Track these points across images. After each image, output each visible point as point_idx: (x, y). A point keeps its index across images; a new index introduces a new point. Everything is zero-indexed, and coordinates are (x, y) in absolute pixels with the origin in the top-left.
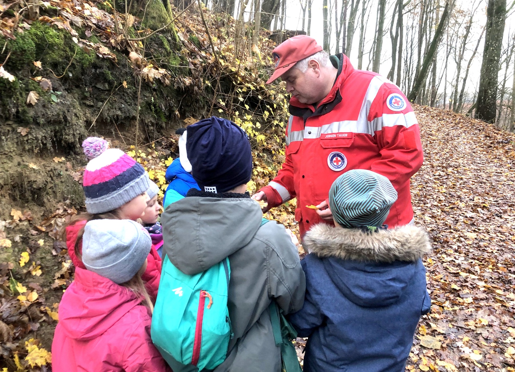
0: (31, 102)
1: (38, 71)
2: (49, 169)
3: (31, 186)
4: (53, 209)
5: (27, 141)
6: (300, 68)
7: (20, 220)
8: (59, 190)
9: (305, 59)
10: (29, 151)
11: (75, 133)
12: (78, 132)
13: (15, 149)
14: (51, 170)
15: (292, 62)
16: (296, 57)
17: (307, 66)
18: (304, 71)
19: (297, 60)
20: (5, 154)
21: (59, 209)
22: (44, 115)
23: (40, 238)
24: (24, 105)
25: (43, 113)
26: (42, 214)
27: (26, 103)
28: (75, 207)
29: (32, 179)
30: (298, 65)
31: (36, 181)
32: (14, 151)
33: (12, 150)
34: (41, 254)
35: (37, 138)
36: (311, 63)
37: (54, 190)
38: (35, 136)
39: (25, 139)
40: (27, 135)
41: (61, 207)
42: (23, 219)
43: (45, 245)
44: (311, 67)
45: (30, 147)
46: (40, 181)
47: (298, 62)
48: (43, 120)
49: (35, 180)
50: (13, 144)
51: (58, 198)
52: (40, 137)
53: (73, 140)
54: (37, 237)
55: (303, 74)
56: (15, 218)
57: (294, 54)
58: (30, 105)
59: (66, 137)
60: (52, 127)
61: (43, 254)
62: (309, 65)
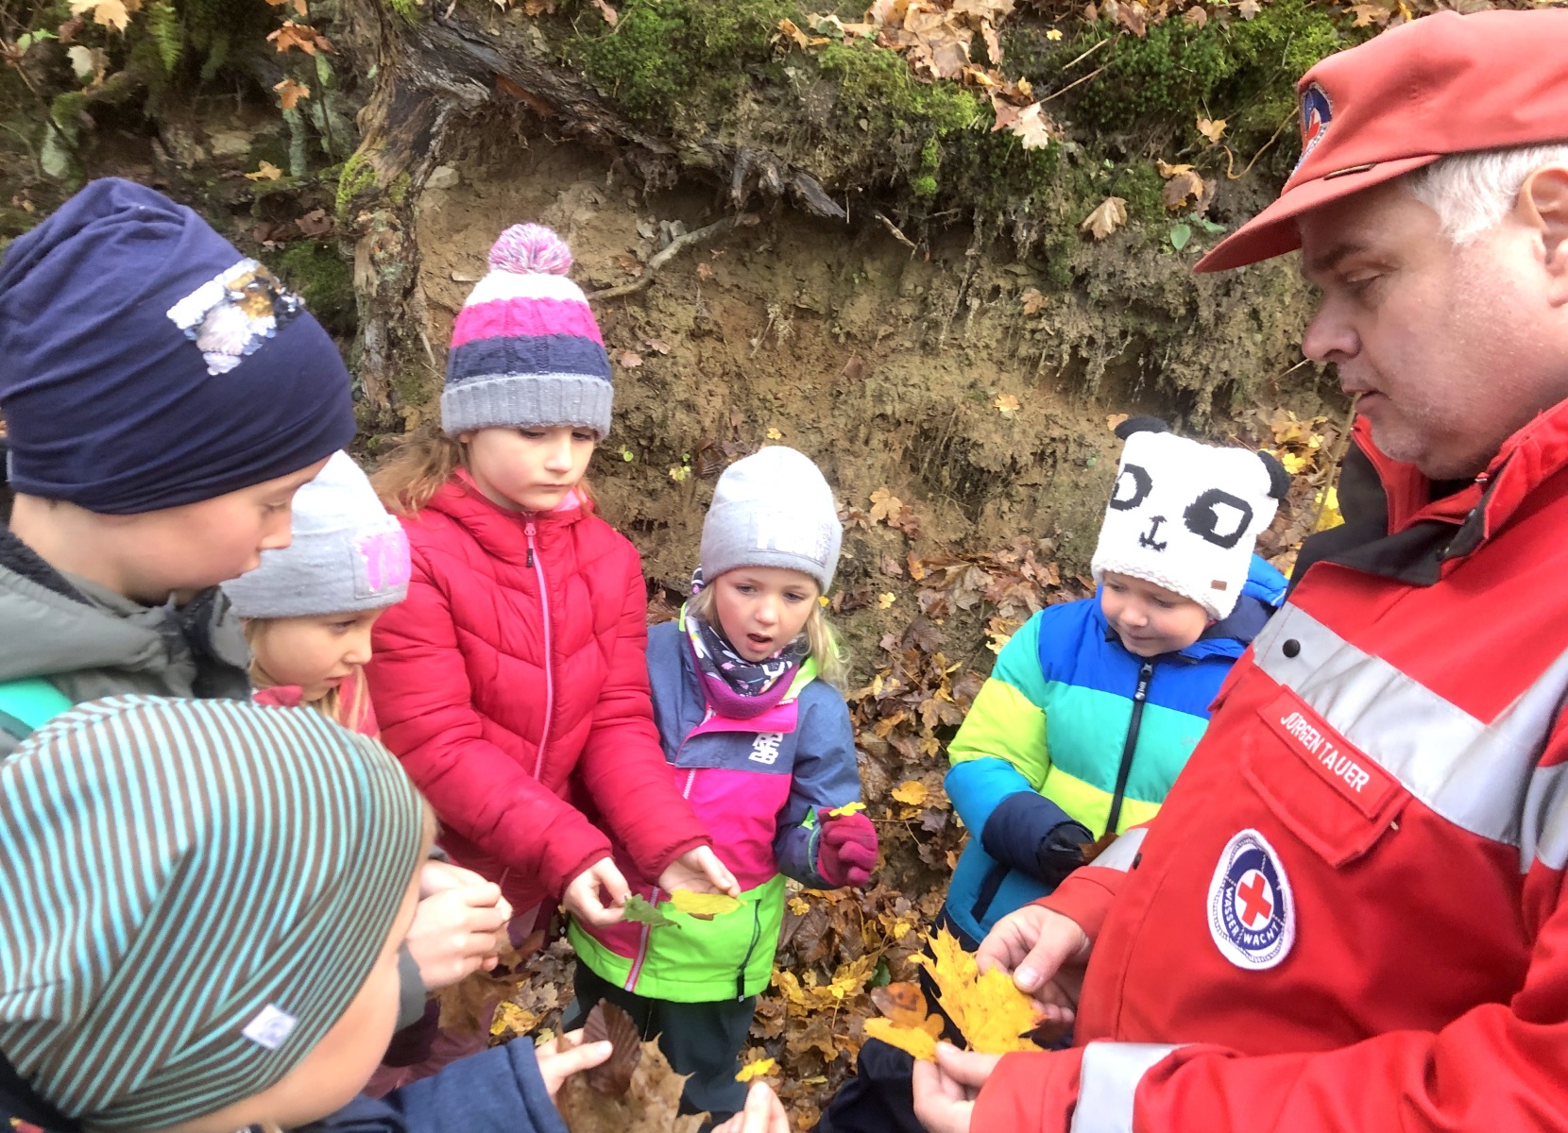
0: (1095, 228)
1: (1199, 149)
2: (1056, 432)
3: (965, 453)
4: (994, 540)
5: (1033, 332)
6: (1444, 210)
7: (884, 523)
8: (1051, 504)
9: (1507, 149)
10: (1023, 361)
11: (1212, 366)
12: (1225, 366)
13: (993, 344)
14: (1065, 441)
15: (1406, 147)
16: (1444, 124)
17: (1500, 207)
18: (1460, 236)
19: (1443, 146)
20: (960, 347)
21: (1010, 550)
22: (1111, 275)
23: (893, 589)
24: (1071, 229)
25: (1111, 269)
26: (954, 537)
27: (1079, 226)
28: (1061, 568)
29: (974, 436)
30: (1435, 179)
31: (982, 445)
32: (987, 347)
33: (981, 344)
34: (858, 626)
35: (1059, 334)
36: (1540, 195)
37: (1038, 496)
38: (1057, 325)
39: (1030, 325)
40: (1037, 316)
41: (1019, 548)
42: (890, 523)
43: (887, 612)
44: (1530, 223)
45: (1032, 351)
46: (991, 449)
47: (1445, 157)
48: (1105, 289)
49: (981, 441)
50: (994, 327)
51: (1035, 520)
52: (1072, 334)
53: (1195, 385)
54: (888, 581)
55: (1451, 251)
56: (874, 510)
57: (1435, 102)
58: (1088, 236)
59: (1174, 366)
60: (1132, 322)
61: (864, 629)
62: (1517, 203)
